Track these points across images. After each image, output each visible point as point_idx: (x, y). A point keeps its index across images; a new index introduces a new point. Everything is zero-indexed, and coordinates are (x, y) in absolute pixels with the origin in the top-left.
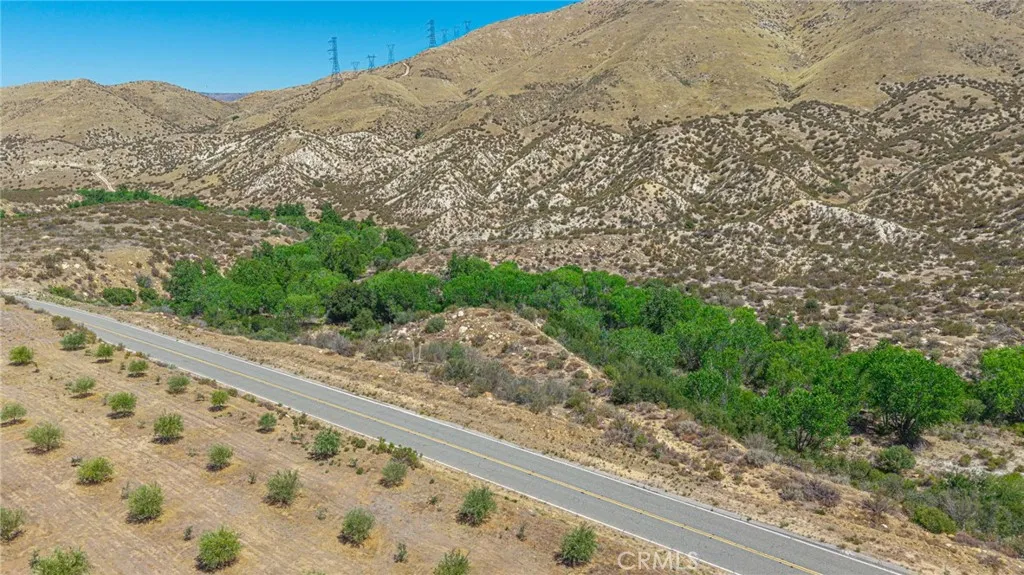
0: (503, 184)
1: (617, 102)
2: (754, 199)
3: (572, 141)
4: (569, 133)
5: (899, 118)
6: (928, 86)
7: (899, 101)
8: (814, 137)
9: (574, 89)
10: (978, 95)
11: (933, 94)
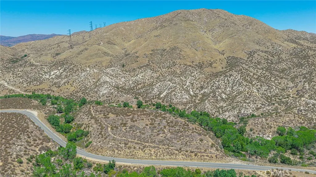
3: (193, 72)
4: (190, 70)
5: (257, 62)
6: (254, 53)
7: (252, 57)
8: (258, 72)
9: (164, 51)
10: (267, 55)
11: (258, 55)
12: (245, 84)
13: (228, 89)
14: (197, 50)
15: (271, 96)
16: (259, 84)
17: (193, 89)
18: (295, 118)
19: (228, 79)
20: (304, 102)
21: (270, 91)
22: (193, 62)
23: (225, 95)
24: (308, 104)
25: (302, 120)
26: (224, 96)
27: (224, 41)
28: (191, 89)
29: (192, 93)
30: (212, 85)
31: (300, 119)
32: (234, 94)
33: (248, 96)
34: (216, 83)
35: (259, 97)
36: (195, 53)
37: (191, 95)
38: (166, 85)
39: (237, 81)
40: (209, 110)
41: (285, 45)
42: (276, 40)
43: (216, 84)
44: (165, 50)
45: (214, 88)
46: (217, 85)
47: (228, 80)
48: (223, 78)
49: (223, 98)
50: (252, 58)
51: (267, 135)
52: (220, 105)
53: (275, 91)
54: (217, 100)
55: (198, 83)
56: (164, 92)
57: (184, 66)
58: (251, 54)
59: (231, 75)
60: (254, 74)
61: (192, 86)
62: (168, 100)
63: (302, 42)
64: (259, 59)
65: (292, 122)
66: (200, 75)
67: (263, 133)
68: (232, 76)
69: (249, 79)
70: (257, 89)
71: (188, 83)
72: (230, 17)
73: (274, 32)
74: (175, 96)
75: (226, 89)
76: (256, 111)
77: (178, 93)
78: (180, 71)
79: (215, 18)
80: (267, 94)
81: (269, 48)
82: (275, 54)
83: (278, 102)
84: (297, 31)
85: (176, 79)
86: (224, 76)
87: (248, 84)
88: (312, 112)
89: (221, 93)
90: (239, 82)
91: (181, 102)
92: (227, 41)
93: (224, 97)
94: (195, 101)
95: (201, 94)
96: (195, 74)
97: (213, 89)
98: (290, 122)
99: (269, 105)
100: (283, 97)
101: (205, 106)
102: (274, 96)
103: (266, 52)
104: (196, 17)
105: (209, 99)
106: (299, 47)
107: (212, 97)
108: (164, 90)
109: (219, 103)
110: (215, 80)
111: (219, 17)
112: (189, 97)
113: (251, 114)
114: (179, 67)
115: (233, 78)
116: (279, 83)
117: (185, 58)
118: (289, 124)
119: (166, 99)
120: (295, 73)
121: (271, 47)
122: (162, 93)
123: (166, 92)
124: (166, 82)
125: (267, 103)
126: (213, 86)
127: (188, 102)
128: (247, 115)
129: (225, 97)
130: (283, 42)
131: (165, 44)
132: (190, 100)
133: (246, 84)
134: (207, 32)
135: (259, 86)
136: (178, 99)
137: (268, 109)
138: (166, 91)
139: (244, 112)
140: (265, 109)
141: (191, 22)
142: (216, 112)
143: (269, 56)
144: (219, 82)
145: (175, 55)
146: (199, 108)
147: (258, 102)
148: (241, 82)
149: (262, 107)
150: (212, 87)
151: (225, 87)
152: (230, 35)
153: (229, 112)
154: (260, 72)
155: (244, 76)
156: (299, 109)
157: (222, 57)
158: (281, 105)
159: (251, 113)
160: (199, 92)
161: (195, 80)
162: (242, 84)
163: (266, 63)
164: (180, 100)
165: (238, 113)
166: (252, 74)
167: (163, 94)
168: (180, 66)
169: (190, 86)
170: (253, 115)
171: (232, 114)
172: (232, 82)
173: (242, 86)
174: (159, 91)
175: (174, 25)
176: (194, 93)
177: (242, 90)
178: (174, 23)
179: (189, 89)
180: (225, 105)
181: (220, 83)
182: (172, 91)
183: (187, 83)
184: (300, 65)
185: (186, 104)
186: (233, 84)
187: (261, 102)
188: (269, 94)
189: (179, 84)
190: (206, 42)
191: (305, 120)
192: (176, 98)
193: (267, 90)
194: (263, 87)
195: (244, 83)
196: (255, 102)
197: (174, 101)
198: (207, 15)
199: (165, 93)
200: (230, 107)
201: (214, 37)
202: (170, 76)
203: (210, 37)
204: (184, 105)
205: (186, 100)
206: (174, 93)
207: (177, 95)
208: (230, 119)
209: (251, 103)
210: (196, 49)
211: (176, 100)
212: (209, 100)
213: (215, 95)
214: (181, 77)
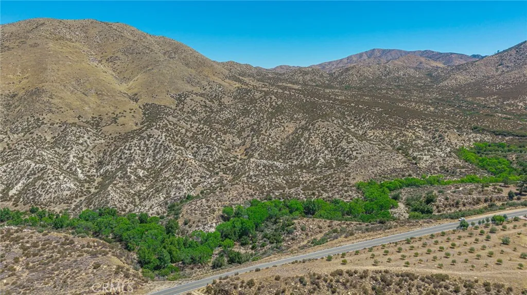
0: (79, 167)
1: (61, 108)
2: (217, 158)
3: (80, 136)
4: (74, 132)
5: (190, 111)
6: (186, 96)
7: (182, 103)
8: (193, 127)
9: (12, 97)
10: (204, 100)
11: (191, 100)
12: (174, 149)
13: (148, 160)
14: (86, 95)
15: (214, 162)
16: (194, 145)
17: (84, 168)
18: (244, 189)
19: (145, 143)
20: (254, 165)
21: (211, 155)
22: (80, 116)
23: (143, 171)
24: (258, 166)
25: (252, 190)
26: (141, 173)
27: (136, 79)
28: (78, 169)
29: (81, 176)
30: (118, 156)
31: (250, 189)
32: (158, 167)
33: (179, 166)
34: (126, 152)
35: (196, 167)
36: (82, 100)
37: (80, 181)
38: (21, 168)
39: (161, 144)
40: (116, 203)
41: (227, 84)
42: (214, 77)
43: (126, 154)
44: (15, 96)
45: (122, 161)
46: (128, 155)
47: (146, 145)
48: (137, 142)
49: (140, 177)
50: (183, 105)
51: (209, 225)
52: (135, 189)
53: (218, 154)
54: (130, 182)
55: (92, 155)
56: (16, 184)
57: (60, 126)
58: (180, 99)
59: (150, 136)
60: (187, 131)
61: (81, 162)
62: (28, 198)
63: (246, 80)
64: (193, 106)
65: (241, 196)
66: (96, 139)
67: (204, 223)
68: (152, 137)
69: (180, 140)
70: (192, 153)
71: (72, 158)
72: (142, 38)
73: (210, 65)
74: (42, 188)
75: (144, 161)
76: (193, 189)
77: (49, 183)
78: (53, 136)
79: (115, 38)
80: (207, 160)
81: (206, 89)
82: (215, 97)
83: (223, 169)
84: (240, 64)
85: (45, 154)
86: (139, 138)
87: (178, 147)
88: (263, 176)
89: (136, 169)
90: (165, 146)
91: (58, 197)
92: (140, 77)
93: (141, 175)
94: (89, 191)
95: (100, 175)
96: (86, 138)
97: (122, 163)
98: (239, 197)
99: (211, 177)
100: (228, 161)
101: (107, 198)
102: (218, 161)
103: (202, 95)
104: (77, 33)
105: (115, 182)
106: (243, 86)
107: (120, 178)
108: (17, 179)
109: (133, 186)
110: (123, 148)
111: (122, 36)
112: (75, 185)
113: (185, 197)
114: (50, 128)
115: (154, 140)
116: (222, 140)
117: (62, 110)
118: (238, 200)
119: (24, 199)
120: (242, 124)
121: (208, 88)
122: (13, 187)
123: (23, 183)
124: (21, 162)
125: (208, 173)
126: (121, 159)
127: (74, 195)
128: (180, 198)
129: (143, 174)
130: (223, 79)
131: (13, 83)
132: (77, 191)
133: (176, 149)
134: (104, 61)
135: (195, 149)
136: (50, 192)
137: (210, 182)
138: (21, 182)
139: (175, 194)
140: (205, 184)
141: (69, 43)
142: (128, 203)
143: (207, 102)
144: (130, 150)
145: (37, 105)
146: (97, 203)
147: (195, 174)
148: (167, 145)
149: (202, 180)
150: (118, 160)
151: (142, 156)
152: (144, 67)
153: (150, 200)
154: (195, 127)
155: (171, 136)
156: (248, 176)
157: (134, 105)
158: (227, 174)
159: (185, 193)
160: (97, 172)
161: (85, 150)
162: (169, 149)
163: (204, 111)
164: (56, 195)
165: (165, 199)
166: (183, 131)
167: (15, 188)
168: (51, 126)
169: (77, 163)
170: (189, 198)
171: (156, 201)
172: (153, 147)
173: (169, 151)
174: (5, 183)
175: (31, 46)
176: (87, 176)
177: (170, 159)
178: (30, 42)
179: (74, 169)
180: (144, 188)
181: (132, 151)
182: (35, 180)
183: (69, 158)
184: (246, 113)
185: (69, 200)
186: (154, 150)
187: (199, 174)
188: (211, 160)
189: (52, 161)
190: (101, 80)
191: (257, 190)
192: (47, 192)
193: (206, 154)
194: (201, 150)
195: (172, 147)
196: (190, 174)
197: (42, 198)
198: (99, 32)
199: (20, 184)
200: (152, 190)
201: (118, 71)
202: (28, 149)
203: (110, 72)
204: (64, 203)
205: (69, 193)
206: (40, 184)
207: (48, 186)
208: (153, 212)
209: (185, 178)
210: (84, 93)
211: (47, 197)
212: (115, 184)
213: (124, 175)
214: (56, 149)
